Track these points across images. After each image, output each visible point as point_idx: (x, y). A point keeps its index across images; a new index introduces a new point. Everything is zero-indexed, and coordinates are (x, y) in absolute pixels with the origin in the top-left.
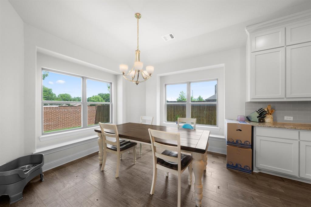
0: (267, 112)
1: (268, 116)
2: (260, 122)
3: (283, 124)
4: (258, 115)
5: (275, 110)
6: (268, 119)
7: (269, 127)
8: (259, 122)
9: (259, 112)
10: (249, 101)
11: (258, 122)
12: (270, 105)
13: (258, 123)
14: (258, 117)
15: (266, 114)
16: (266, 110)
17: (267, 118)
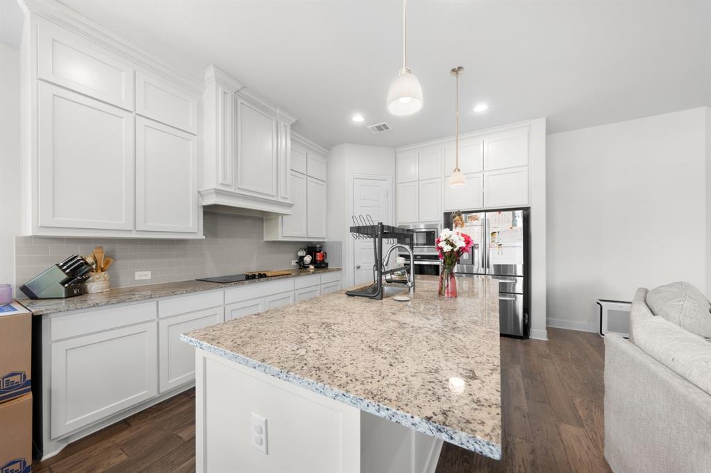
0: (94, 266)
1: (94, 276)
2: (70, 294)
3: (130, 291)
4: (64, 277)
5: (115, 260)
6: (96, 285)
7: (94, 306)
8: (66, 298)
9: (68, 268)
10: (31, 234)
11: (64, 296)
12: (101, 248)
13: (64, 301)
14: (63, 283)
15: (92, 270)
16: (90, 260)
17: (93, 281)
